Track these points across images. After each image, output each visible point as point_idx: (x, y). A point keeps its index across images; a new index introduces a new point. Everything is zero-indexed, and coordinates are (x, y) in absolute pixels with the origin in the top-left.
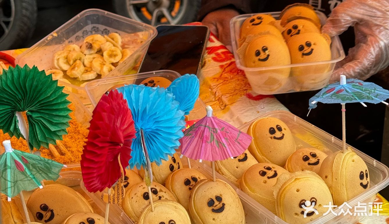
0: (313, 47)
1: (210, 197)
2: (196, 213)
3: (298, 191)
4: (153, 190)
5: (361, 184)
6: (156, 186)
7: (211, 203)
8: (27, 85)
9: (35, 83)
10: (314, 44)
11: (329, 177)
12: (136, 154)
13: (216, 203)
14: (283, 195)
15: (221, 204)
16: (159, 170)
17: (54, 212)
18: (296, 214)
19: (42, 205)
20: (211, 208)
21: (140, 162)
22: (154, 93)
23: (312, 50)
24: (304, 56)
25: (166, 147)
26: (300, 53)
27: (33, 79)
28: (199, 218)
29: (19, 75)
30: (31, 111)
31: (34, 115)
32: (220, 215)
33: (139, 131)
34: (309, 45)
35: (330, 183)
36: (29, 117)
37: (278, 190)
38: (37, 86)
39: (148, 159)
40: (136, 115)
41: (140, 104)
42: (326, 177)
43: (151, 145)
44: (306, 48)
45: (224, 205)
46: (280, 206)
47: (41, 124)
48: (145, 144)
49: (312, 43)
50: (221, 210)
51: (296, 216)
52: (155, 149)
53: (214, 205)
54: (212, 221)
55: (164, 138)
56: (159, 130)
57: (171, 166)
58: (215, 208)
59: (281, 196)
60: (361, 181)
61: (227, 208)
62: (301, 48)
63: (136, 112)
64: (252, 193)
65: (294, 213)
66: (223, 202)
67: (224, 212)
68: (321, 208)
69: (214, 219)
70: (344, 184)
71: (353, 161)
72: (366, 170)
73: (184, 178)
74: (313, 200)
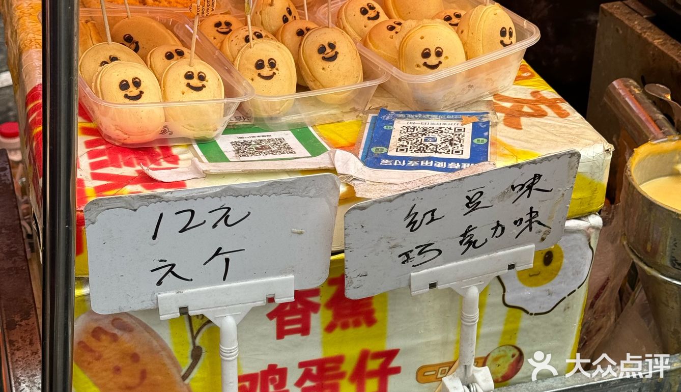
1: (322, 42)
2: (304, 62)
3: (422, 38)
4: (257, 34)
5: (502, 42)
6: (261, 31)
7: (322, 50)
11: (465, 32)
13: (328, 50)
14: (405, 43)
15: (334, 52)
16: (270, 20)
17: (139, 44)
18: (418, 66)
19: (126, 35)
20: (322, 55)
28: (307, 68)
32: (331, 64)
35: (465, 38)
37: (401, 39)
42: (462, 32)
45: (337, 53)
46: (402, 57)
50: (333, 58)
51: (418, 69)
53: (326, 53)
54: (321, 71)
57: (285, 17)
58: (326, 56)
59: (403, 45)
60: (502, 39)
61: (339, 57)
64: (376, 50)
65: (415, 64)
66: (336, 50)
67: (336, 61)
68: (447, 61)
69: (324, 69)
70: (481, 39)
71: (495, 14)
72: (510, 28)
73: (297, 29)
74: (438, 50)
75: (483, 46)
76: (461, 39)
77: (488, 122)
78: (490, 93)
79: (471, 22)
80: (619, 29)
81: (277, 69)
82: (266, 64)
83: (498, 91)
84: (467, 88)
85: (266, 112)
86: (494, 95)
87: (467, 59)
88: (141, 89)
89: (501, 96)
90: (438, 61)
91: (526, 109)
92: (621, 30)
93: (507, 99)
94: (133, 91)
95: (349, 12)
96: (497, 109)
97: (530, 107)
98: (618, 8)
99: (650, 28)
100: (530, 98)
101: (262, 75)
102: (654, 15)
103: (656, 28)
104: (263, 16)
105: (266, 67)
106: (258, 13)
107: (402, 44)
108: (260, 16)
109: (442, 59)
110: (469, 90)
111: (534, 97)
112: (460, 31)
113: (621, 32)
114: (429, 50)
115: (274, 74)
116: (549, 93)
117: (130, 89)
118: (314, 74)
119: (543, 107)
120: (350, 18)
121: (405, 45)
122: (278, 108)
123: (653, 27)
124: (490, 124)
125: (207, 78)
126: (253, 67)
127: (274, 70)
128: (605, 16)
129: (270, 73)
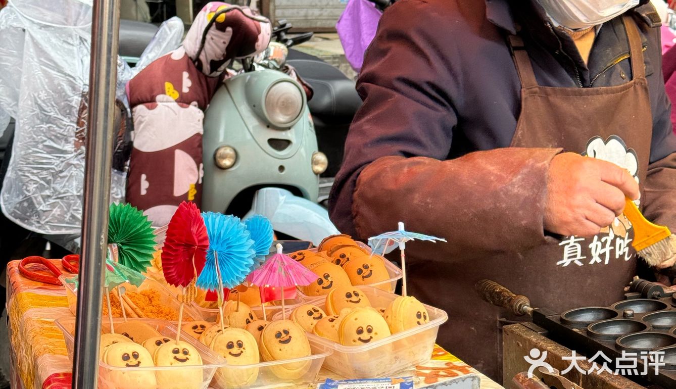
0: (370, 268)
1: (278, 330)
5: (418, 322)
7: (278, 335)
8: (121, 218)
9: (128, 219)
10: (371, 266)
11: (389, 317)
12: (210, 274)
13: (284, 335)
15: (288, 336)
17: (134, 339)
18: (354, 341)
20: (279, 339)
21: (214, 282)
22: (229, 220)
23: (371, 271)
24: (365, 279)
25: (237, 270)
26: (360, 277)
27: (126, 214)
28: (267, 351)
29: (114, 211)
30: (122, 244)
31: (124, 248)
32: (286, 346)
33: (213, 252)
34: (366, 267)
35: (390, 321)
36: (120, 248)
38: (129, 222)
39: (221, 280)
40: (212, 238)
41: (215, 228)
42: (387, 317)
43: (224, 267)
44: (364, 270)
45: (290, 337)
46: (341, 335)
47: (130, 256)
48: (218, 265)
49: (369, 265)
50: (287, 341)
51: (354, 343)
52: (227, 271)
53: (281, 337)
55: (235, 262)
56: (232, 254)
57: (248, 320)
58: (282, 340)
60: (418, 320)
61: (292, 340)
62: (360, 272)
63: (212, 236)
65: (352, 339)
66: (290, 335)
67: (289, 343)
68: (377, 336)
69: (280, 350)
70: (402, 321)
71: (412, 302)
72: (424, 313)
73: (258, 326)
74: (369, 327)
75: (404, 326)
76: (387, 323)
77: (413, 381)
78: (413, 365)
79: (393, 309)
80: (519, 343)
81: (244, 349)
82: (235, 344)
83: (419, 363)
84: (394, 359)
85: (236, 383)
86: (416, 367)
87: (392, 333)
88: (139, 359)
89: (421, 367)
90: (370, 336)
91: (442, 373)
92: (521, 343)
93: (427, 368)
94: (133, 361)
95: (298, 314)
96: (419, 375)
97: (444, 372)
98: (518, 328)
99: (544, 340)
100: (445, 366)
101: (232, 353)
102: (547, 331)
103: (549, 340)
104: (230, 319)
105: (235, 347)
106: (227, 317)
107: (341, 326)
108: (228, 320)
109: (372, 334)
110: (396, 360)
111: (448, 366)
112: (386, 317)
113: (521, 345)
114: (362, 328)
115: (242, 352)
116: (459, 363)
117: (131, 360)
118: (273, 354)
119: (455, 371)
120: (299, 319)
121: (343, 326)
122: (245, 379)
123: (546, 339)
124: (414, 383)
125: (189, 353)
126: (225, 348)
127: (242, 349)
128: (508, 334)
129: (239, 352)
